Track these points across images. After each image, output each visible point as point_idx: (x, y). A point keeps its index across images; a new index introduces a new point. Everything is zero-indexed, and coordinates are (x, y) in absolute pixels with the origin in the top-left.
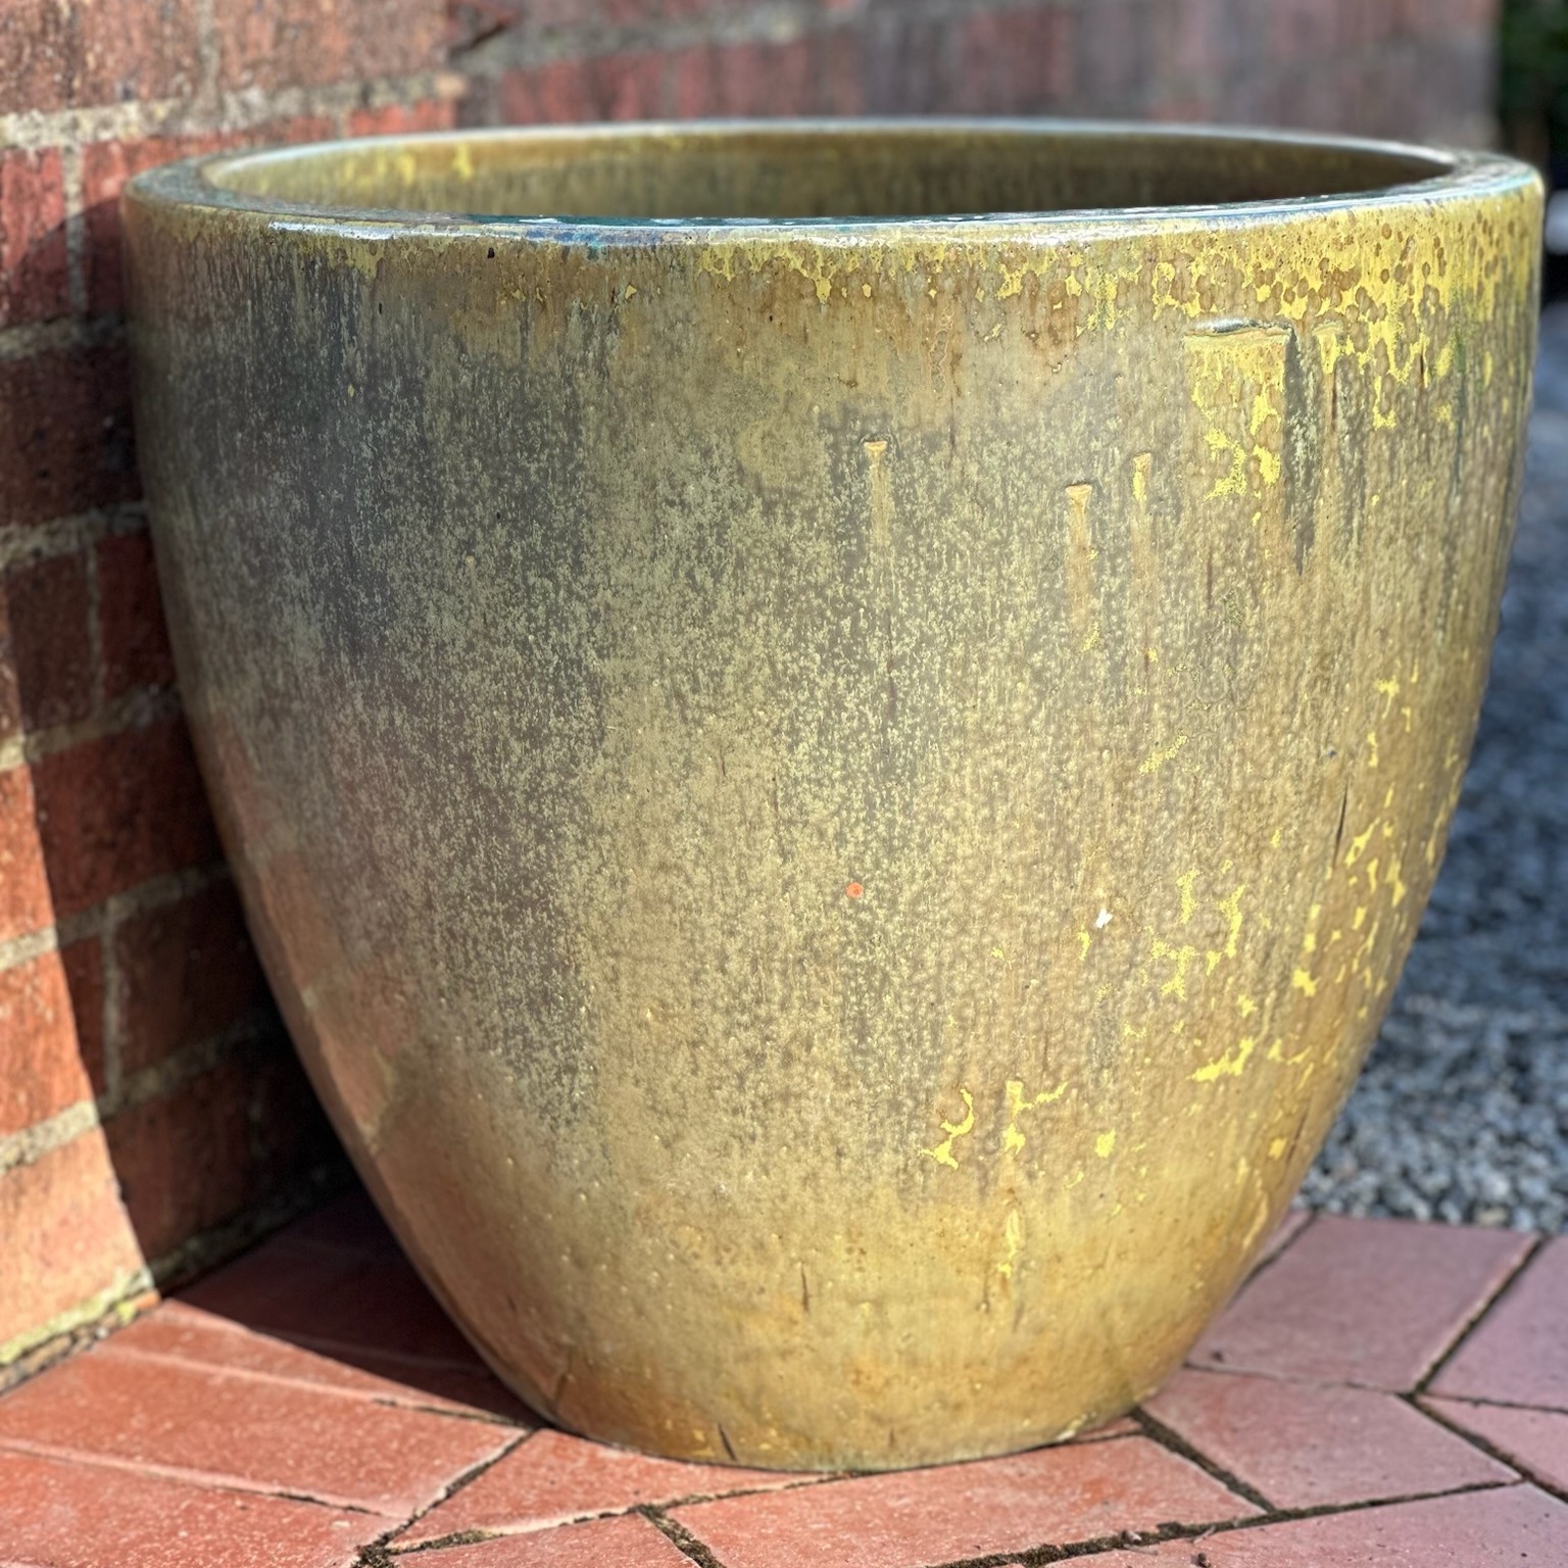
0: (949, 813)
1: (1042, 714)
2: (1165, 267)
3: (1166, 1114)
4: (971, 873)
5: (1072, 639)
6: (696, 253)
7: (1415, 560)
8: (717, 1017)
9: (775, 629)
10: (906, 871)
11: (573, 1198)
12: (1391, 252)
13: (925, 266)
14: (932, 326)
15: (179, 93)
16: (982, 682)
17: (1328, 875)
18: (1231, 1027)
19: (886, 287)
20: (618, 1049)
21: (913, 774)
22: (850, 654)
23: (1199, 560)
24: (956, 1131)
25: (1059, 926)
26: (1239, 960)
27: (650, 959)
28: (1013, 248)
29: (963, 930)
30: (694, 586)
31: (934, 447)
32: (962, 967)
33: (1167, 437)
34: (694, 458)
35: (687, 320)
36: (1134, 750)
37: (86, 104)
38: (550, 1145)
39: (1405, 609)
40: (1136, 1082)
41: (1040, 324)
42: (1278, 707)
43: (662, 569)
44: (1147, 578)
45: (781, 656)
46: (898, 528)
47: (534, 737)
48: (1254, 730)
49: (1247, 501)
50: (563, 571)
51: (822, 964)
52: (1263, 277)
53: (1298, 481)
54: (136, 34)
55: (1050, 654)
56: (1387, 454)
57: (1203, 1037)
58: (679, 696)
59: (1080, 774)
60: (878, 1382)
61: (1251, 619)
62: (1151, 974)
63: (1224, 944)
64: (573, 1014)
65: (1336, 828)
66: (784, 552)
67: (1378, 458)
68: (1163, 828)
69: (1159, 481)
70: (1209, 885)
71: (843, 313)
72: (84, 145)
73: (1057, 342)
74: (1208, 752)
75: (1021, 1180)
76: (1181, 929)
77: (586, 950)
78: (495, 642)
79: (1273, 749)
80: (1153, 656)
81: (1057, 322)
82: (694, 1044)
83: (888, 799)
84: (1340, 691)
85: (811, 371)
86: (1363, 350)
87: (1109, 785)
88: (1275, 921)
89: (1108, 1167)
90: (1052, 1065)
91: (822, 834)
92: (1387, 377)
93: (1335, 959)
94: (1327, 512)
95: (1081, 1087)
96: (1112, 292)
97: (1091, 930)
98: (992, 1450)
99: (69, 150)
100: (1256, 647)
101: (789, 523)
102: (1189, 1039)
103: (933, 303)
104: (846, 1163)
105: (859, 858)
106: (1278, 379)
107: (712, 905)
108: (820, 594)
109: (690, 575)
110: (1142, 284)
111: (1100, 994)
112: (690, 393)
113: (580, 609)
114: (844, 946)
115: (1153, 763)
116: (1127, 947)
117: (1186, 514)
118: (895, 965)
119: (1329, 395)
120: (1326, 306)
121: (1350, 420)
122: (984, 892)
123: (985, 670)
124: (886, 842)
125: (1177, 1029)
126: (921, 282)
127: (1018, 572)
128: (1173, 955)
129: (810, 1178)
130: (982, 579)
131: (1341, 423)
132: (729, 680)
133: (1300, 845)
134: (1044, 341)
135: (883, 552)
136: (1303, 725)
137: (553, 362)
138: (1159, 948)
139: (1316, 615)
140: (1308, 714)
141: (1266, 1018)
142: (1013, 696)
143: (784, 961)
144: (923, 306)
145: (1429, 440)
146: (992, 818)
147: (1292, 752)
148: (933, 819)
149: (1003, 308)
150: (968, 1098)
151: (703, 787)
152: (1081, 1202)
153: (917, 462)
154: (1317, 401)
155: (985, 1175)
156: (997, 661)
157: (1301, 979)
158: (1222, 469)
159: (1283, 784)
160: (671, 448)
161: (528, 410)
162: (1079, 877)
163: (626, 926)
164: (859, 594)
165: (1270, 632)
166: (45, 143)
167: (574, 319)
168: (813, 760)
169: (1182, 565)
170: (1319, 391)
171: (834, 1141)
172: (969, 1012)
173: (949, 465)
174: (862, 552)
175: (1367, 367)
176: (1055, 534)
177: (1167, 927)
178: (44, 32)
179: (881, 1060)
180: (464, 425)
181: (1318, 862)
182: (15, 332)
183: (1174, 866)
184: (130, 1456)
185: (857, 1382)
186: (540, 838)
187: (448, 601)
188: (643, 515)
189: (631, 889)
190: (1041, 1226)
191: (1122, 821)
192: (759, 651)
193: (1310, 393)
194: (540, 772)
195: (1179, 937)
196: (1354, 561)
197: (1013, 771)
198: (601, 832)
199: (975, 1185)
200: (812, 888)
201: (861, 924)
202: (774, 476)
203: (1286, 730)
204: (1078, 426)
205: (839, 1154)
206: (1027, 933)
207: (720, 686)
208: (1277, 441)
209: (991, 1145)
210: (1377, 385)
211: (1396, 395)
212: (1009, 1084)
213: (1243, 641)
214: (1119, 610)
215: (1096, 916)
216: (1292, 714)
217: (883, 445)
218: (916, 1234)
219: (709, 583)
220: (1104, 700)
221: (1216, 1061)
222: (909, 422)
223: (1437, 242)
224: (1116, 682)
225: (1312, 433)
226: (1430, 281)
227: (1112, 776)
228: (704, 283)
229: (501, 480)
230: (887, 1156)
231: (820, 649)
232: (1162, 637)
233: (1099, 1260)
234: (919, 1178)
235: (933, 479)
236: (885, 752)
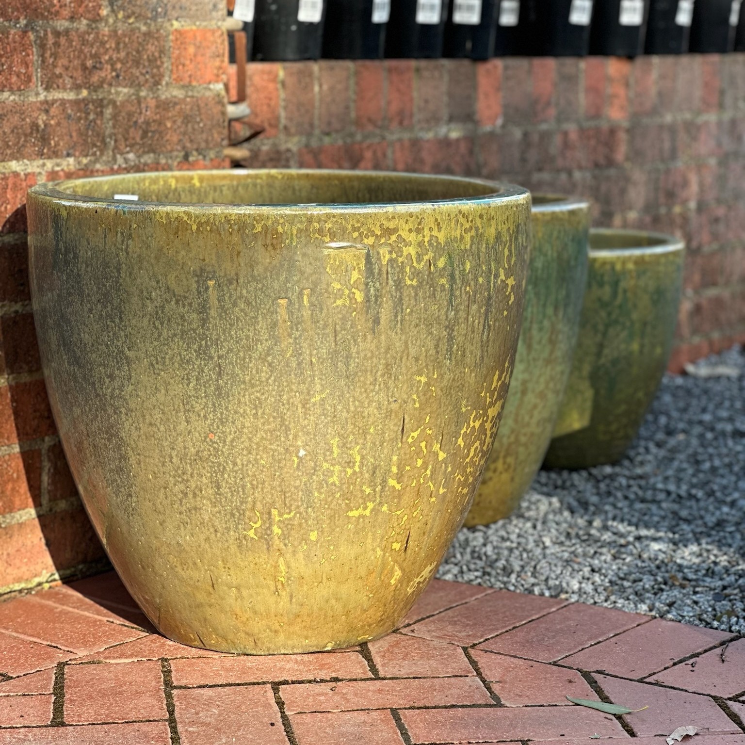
0: (241, 411)
1: (273, 378)
2: (316, 224)
3: (338, 527)
4: (251, 433)
5: (283, 353)
6: (155, 213)
7: (431, 333)
8: (171, 479)
9: (181, 343)
10: (228, 430)
11: (138, 544)
12: (413, 222)
13: (228, 221)
14: (230, 241)
15: (94, 154)
16: (250, 365)
17: (400, 445)
18: (361, 497)
19: (215, 227)
20: (143, 489)
21: (228, 396)
22: (205, 354)
23: (331, 327)
24: (255, 526)
25: (285, 454)
26: (361, 472)
27: (149, 457)
28: (259, 215)
29: (250, 453)
30: (155, 327)
31: (231, 283)
32: (250, 466)
33: (316, 284)
34: (154, 284)
35: (152, 236)
36: (308, 394)
37: (49, 158)
38: (128, 523)
39: (427, 351)
40: (323, 514)
41: (268, 242)
42: (368, 382)
43: (146, 321)
44: (310, 332)
45: (184, 353)
46: (220, 311)
47: (111, 377)
48: (357, 389)
49: (350, 308)
50: (117, 320)
51: (203, 461)
52: (355, 229)
53: (372, 302)
54: (74, 134)
55: (274, 357)
56: (413, 294)
57: (349, 500)
58: (152, 365)
59: (288, 400)
60: (245, 619)
61: (354, 350)
62: (323, 475)
63: (354, 466)
64: (129, 475)
65: (401, 428)
66: (182, 317)
67: (409, 295)
68: (322, 422)
69: (314, 299)
70: (344, 444)
71: (201, 236)
72: (47, 172)
73: (275, 249)
74: (339, 396)
75: (282, 546)
76: (334, 459)
77: (131, 453)
78: (99, 344)
79: (367, 397)
80: (314, 360)
81: (275, 242)
82: (165, 488)
83: (220, 405)
84: (397, 378)
85: (190, 255)
86: (401, 256)
87: (300, 405)
88: (375, 460)
89: (316, 545)
90: (288, 505)
91: (199, 416)
92: (412, 267)
93: (410, 477)
94: (385, 314)
95: (301, 514)
96: (295, 232)
97: (298, 457)
98: (296, 651)
99: (40, 173)
100: (357, 360)
101: (184, 307)
102: (343, 500)
103: (231, 234)
104: (219, 535)
105: (212, 425)
106: (362, 266)
107: (167, 439)
108: (194, 332)
109: (154, 323)
110: (307, 230)
111: (304, 480)
112: (153, 261)
113: (122, 334)
114: (209, 456)
115: (317, 398)
116: (312, 464)
117: (325, 311)
118: (227, 463)
119: (385, 272)
120: (383, 240)
121: (395, 281)
122: (256, 440)
123: (251, 362)
124: (221, 420)
125: (338, 496)
126: (227, 226)
127: (262, 328)
128: (332, 468)
129: (207, 539)
130: (249, 330)
131: (391, 282)
132: (167, 360)
133: (384, 433)
134: (270, 248)
135: (215, 319)
136: (380, 389)
137: (113, 249)
138: (326, 465)
139: (383, 350)
140: (382, 386)
141: (378, 495)
142: (262, 371)
143: (190, 459)
144: (227, 234)
145: (435, 290)
146: (257, 413)
147: (376, 399)
148: (236, 412)
149: (255, 236)
150: (258, 514)
151: (161, 397)
152: (307, 557)
153: (225, 288)
154: (380, 274)
155: (268, 544)
156: (255, 359)
157: (392, 482)
158: (339, 295)
159: (372, 409)
160: (147, 280)
161: (106, 265)
162: (291, 437)
163: (141, 444)
164: (207, 333)
165: (362, 355)
166: (29, 170)
167: (119, 235)
168: (195, 389)
169: (324, 329)
170: (380, 270)
171: (213, 526)
172: (255, 482)
173: (236, 290)
174: (208, 319)
175: (402, 263)
176: (274, 316)
177: (328, 458)
178: (31, 133)
179: (226, 498)
180: (89, 269)
181: (393, 440)
182: (11, 235)
183: (328, 436)
184: (7, 629)
185: (237, 618)
186: (115, 413)
187: (86, 329)
188: (140, 303)
189: (142, 432)
190: (293, 565)
191: (306, 418)
192: (176, 351)
193: (377, 271)
194: (114, 389)
195: (334, 462)
196: (399, 331)
197: (263, 398)
198: (132, 411)
199: (265, 546)
200: (197, 435)
201: (214, 448)
202: (179, 291)
203: (372, 391)
204: (282, 278)
205: (216, 531)
206: (273, 455)
207: (164, 362)
208: (362, 287)
209: (269, 532)
210: (408, 269)
211: (416, 274)
212: (272, 510)
213: (351, 358)
214: (299, 344)
215: (299, 451)
216: (375, 385)
217: (214, 282)
218: (246, 563)
219: (160, 327)
220: (296, 375)
221: (357, 509)
222: (222, 274)
223: (436, 220)
224: (300, 369)
225: (377, 285)
226: (433, 233)
227: (301, 401)
228: (157, 224)
229: (99, 288)
230: (232, 533)
231: (195, 351)
232: (317, 354)
233: (320, 580)
234: (244, 542)
235: (231, 294)
236: (218, 388)
